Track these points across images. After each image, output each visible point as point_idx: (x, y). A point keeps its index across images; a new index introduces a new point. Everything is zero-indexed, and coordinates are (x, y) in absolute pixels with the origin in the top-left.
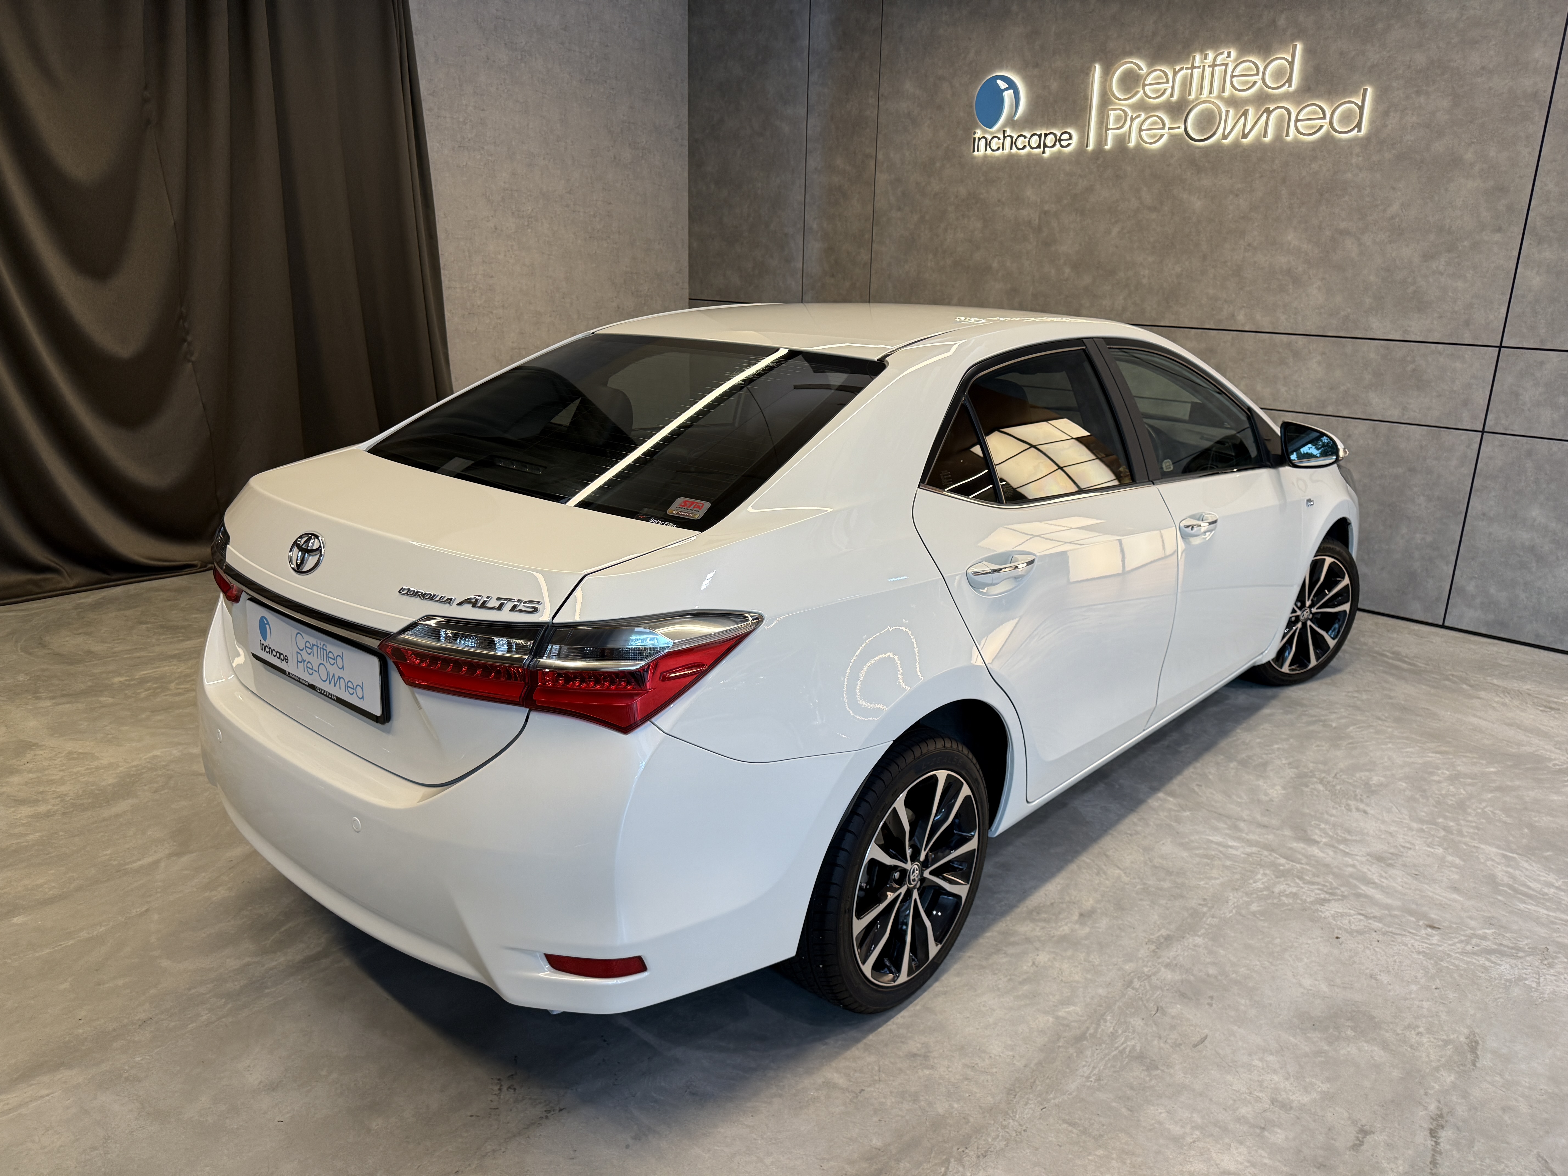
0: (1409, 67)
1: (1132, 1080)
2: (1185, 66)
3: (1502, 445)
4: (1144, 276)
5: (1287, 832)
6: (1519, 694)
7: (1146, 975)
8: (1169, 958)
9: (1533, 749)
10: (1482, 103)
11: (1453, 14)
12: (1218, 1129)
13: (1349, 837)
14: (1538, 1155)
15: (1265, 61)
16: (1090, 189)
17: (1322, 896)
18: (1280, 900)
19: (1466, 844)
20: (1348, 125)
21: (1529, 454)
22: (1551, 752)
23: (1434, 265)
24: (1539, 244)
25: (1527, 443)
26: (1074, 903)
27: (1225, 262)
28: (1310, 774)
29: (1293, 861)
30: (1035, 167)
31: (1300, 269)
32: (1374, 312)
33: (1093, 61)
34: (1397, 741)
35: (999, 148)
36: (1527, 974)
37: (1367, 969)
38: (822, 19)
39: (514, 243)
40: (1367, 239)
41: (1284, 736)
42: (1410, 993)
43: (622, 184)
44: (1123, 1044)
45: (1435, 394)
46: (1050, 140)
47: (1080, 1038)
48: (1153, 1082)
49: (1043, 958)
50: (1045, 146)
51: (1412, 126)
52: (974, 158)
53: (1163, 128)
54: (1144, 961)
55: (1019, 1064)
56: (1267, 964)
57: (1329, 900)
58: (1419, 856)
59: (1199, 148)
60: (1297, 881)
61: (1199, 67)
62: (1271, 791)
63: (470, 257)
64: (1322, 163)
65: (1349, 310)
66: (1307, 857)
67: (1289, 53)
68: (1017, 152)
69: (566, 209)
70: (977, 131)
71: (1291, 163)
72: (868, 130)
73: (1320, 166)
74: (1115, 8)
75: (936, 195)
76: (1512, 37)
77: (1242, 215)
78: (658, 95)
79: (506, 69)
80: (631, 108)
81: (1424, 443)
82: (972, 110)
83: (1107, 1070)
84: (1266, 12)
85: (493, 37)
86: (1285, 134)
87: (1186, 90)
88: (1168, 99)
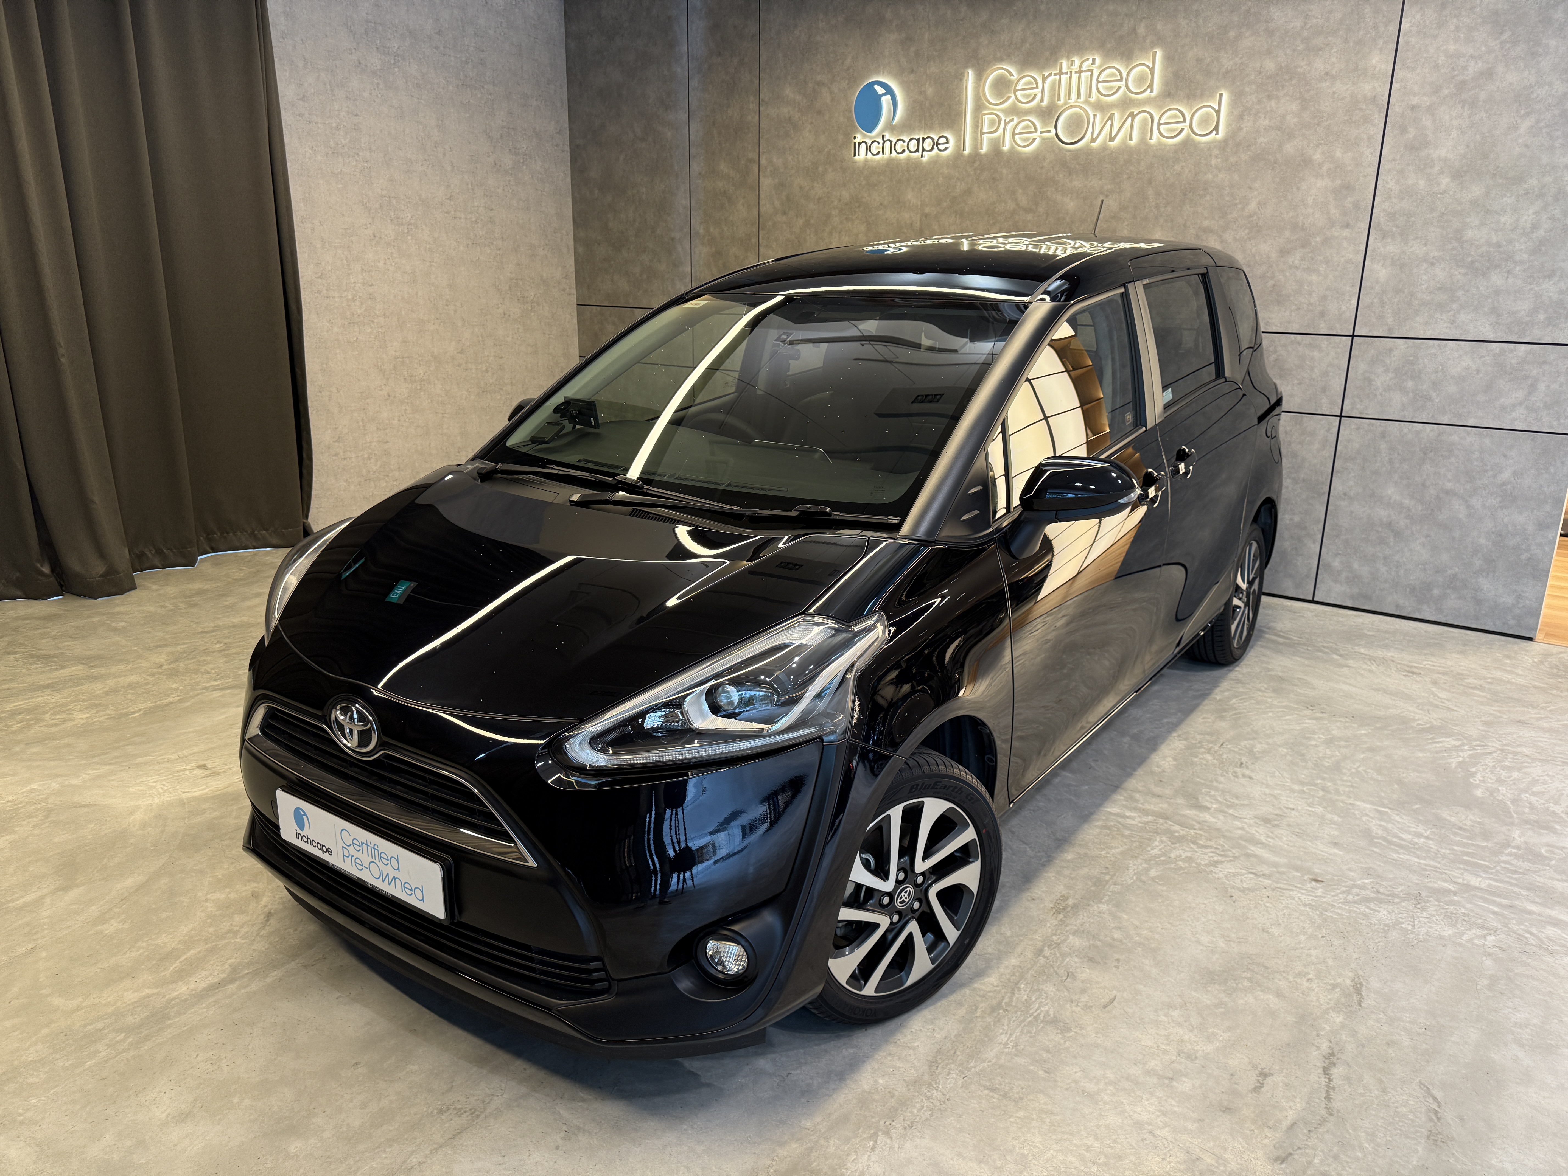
0: (1260, 73)
1: (1048, 1044)
2: (1053, 73)
3: (1358, 429)
5: (1180, 801)
6: (1384, 661)
7: (1055, 943)
8: (1076, 926)
9: (1399, 711)
10: (1327, 106)
11: (1298, 24)
12: (1130, 1083)
13: (1237, 802)
14: (1420, 1082)
15: (1127, 67)
16: (968, 192)
17: (1215, 858)
18: (1177, 865)
19: (1343, 802)
20: (1206, 128)
22: (1414, 712)
23: (1290, 261)
24: (1383, 238)
25: (1380, 426)
28: (1199, 745)
29: (1187, 828)
30: (914, 171)
33: (967, 67)
34: (1277, 710)
35: (879, 152)
36: (1402, 919)
37: (1259, 923)
38: (699, 26)
39: (394, 251)
41: (1173, 711)
42: (1300, 943)
43: (503, 190)
44: (1037, 1010)
45: (1296, 382)
46: (928, 144)
47: (996, 1008)
48: (1067, 1044)
50: (923, 150)
51: (1265, 129)
52: (855, 162)
53: (1035, 132)
54: (1052, 930)
55: (939, 1036)
56: (1169, 926)
57: (1221, 862)
58: (1302, 816)
59: (1069, 151)
60: (1192, 846)
61: (1066, 73)
62: (1164, 763)
63: (348, 265)
64: (1184, 164)
66: (1199, 823)
67: (1149, 60)
68: (896, 156)
69: (446, 215)
70: (856, 136)
71: (1156, 165)
72: (750, 135)
73: (1183, 167)
74: (984, 15)
75: (819, 199)
76: (1351, 44)
77: (1112, 215)
78: (537, 100)
79: (379, 73)
80: (510, 113)
81: (1288, 428)
82: (852, 115)
83: (1023, 1036)
84: (1126, 21)
85: (364, 41)
86: (1149, 138)
87: (1055, 95)
88: (1038, 103)
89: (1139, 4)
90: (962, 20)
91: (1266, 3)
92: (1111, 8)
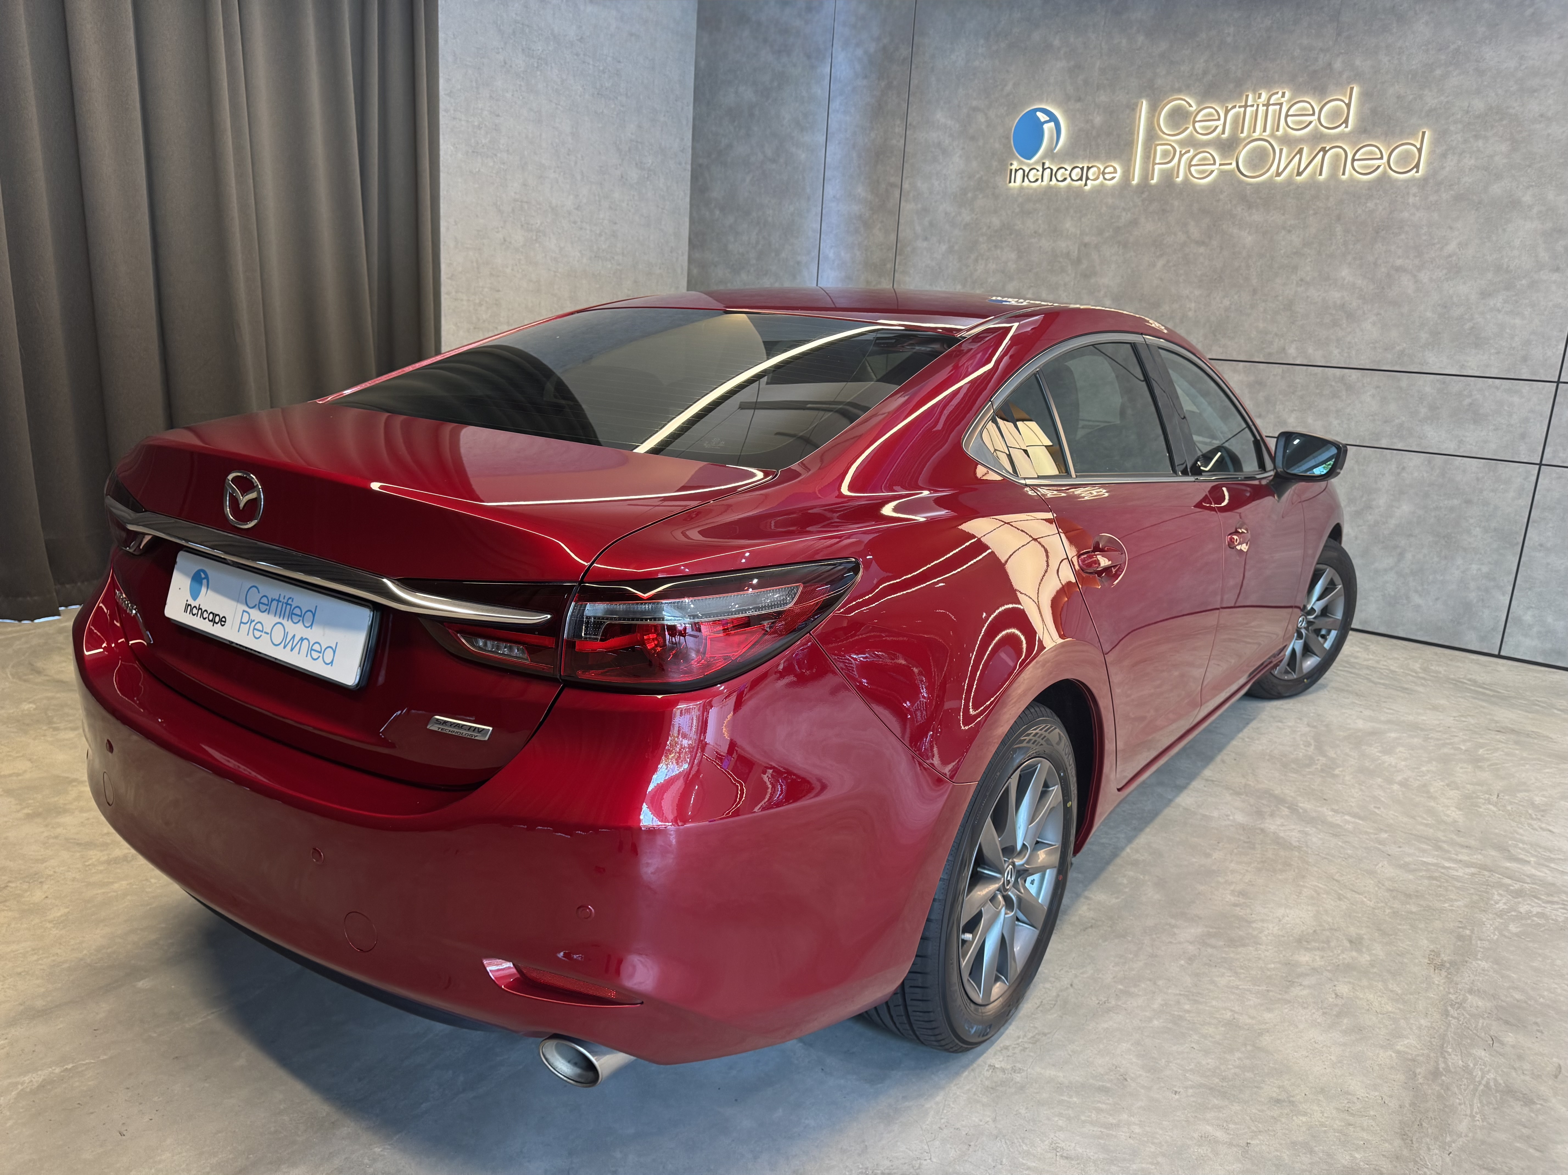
0: (1467, 112)
1: (1519, 1117)
2: (1238, 105)
3: (1560, 478)
4: (1190, 309)
5: (1493, 853)
7: (1457, 1003)
8: (1466, 984)
10: (1540, 148)
11: (1512, 64)
15: (1320, 102)
16: (1134, 223)
18: (1533, 921)
20: (1405, 166)
23: (1492, 303)
26: (1336, 930)
27: (1277, 296)
29: (1518, 881)
30: (1073, 201)
31: (1354, 304)
32: (1430, 347)
33: (1140, 96)
34: (1532, 762)
35: (1037, 180)
39: (522, 257)
40: (1424, 276)
41: (1426, 759)
43: (628, 204)
44: (1482, 1078)
45: (1491, 427)
46: (1093, 173)
47: (1435, 1074)
48: (1541, 1118)
49: (1344, 989)
50: (1087, 178)
51: (1470, 169)
52: (1009, 189)
53: (1214, 164)
54: (1444, 989)
55: (1393, 1105)
59: (1249, 184)
60: (1536, 901)
61: (1252, 106)
62: (1450, 812)
65: (1405, 345)
66: (1528, 877)
67: (1345, 96)
68: (1055, 185)
70: (1013, 162)
71: (1346, 201)
72: (893, 159)
73: (1376, 204)
74: (1164, 46)
75: (966, 225)
77: (1295, 250)
78: (664, 116)
79: (522, 75)
80: (639, 127)
81: (1481, 475)
82: (1010, 142)
83: (1486, 1108)
84: (1322, 56)
85: (511, 41)
86: (1341, 173)
87: (1237, 128)
88: (1218, 137)
89: (1337, 39)
90: (1138, 50)
91: (1477, 42)
92: (1305, 41)
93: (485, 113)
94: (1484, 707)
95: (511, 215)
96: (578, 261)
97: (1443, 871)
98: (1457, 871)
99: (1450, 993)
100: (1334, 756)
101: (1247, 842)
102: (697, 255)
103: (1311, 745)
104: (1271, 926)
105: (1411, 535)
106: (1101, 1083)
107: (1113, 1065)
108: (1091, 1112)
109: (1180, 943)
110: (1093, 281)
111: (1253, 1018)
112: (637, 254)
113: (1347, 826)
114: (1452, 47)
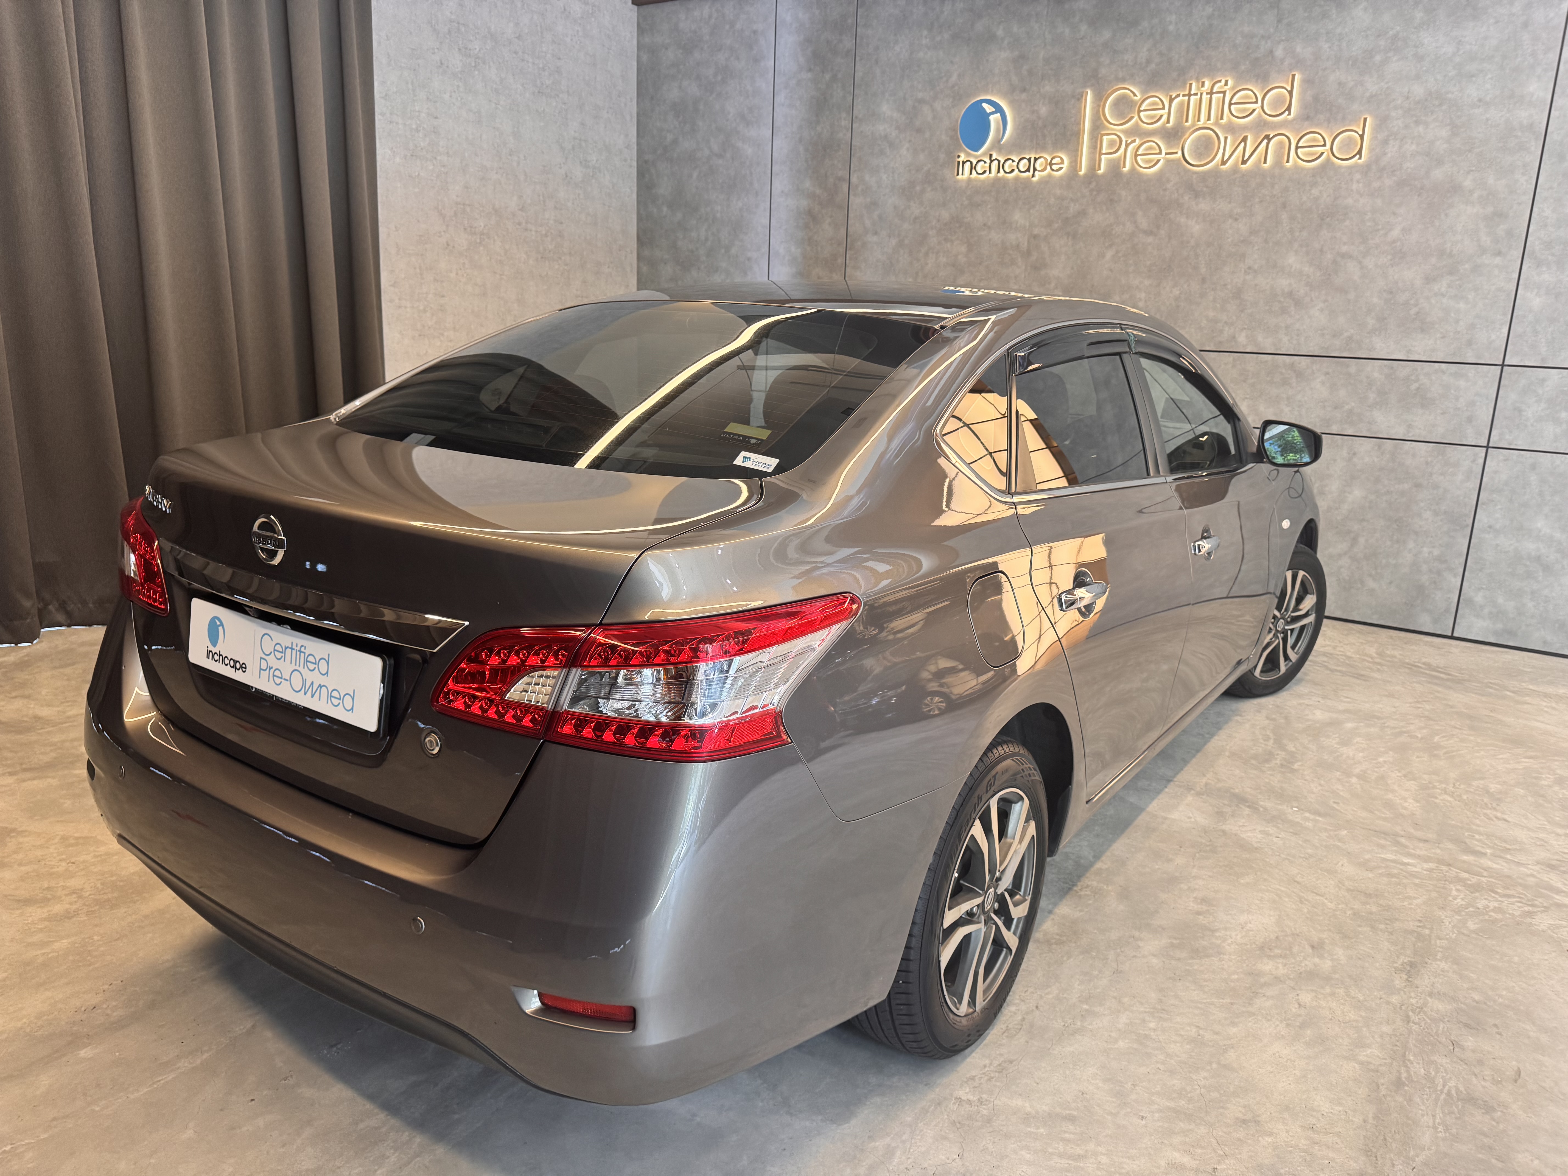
0: (1408, 98)
1: (1480, 1126)
2: (1182, 93)
3: (1507, 460)
5: (1450, 846)
7: (1417, 1007)
8: (1426, 987)
10: (1479, 133)
11: (1450, 49)
13: (1509, 847)
15: (1263, 90)
16: (1083, 213)
17: (1526, 909)
18: (1491, 916)
20: (1348, 153)
21: (1533, 467)
23: (1436, 288)
24: (1538, 267)
25: (1530, 457)
26: (1298, 935)
27: (1225, 285)
29: (1475, 875)
30: (1023, 191)
31: (1302, 291)
32: (1377, 333)
33: (1085, 86)
34: (1486, 748)
35: (985, 172)
38: (789, 41)
39: (466, 261)
40: (1369, 262)
41: (1382, 749)
43: (573, 204)
44: (1444, 1086)
45: (1439, 411)
46: (1040, 164)
47: (1399, 1084)
48: (1501, 1126)
49: (1306, 998)
50: (1035, 169)
51: (1412, 154)
52: (957, 181)
53: (1160, 153)
54: (1405, 992)
55: (1358, 1120)
56: (1524, 985)
57: (1535, 913)
59: (1196, 173)
60: (1493, 895)
61: (1196, 94)
62: (1407, 804)
63: (421, 274)
64: (1322, 188)
65: (1352, 331)
66: (1485, 870)
67: (1287, 83)
68: (1003, 176)
69: (518, 226)
70: (960, 154)
71: (1291, 189)
72: (841, 153)
73: (1321, 191)
74: (1107, 35)
75: (916, 218)
76: (1507, 71)
77: (1242, 239)
78: (608, 112)
79: (460, 76)
80: (583, 124)
81: (1429, 459)
82: (957, 133)
83: (1448, 1118)
84: (1263, 43)
85: (447, 41)
86: (1286, 161)
87: (1182, 116)
88: (1164, 125)
89: (1277, 26)
90: (1081, 39)
91: (1415, 28)
92: (1246, 29)
93: (423, 115)
94: (1438, 692)
95: (454, 218)
96: (524, 263)
97: (1401, 867)
98: (1415, 866)
99: (1411, 997)
100: (1293, 749)
101: (1209, 845)
102: (646, 253)
103: (1270, 739)
104: (1234, 934)
105: (1363, 520)
106: (1067, 1112)
107: (1080, 1091)
108: (1058, 1144)
109: (1144, 957)
110: (1043, 273)
111: (1217, 1033)
112: (585, 253)
113: (1307, 824)
114: (1391, 33)
